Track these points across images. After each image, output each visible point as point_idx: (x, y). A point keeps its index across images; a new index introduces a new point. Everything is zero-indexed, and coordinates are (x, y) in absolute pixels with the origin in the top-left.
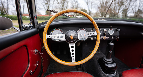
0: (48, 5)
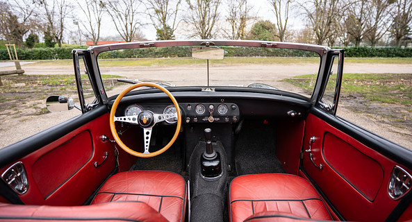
0: (161, 16)
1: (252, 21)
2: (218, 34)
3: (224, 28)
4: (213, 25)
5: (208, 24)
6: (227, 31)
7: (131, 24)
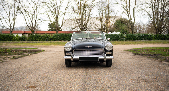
1: (113, 19)
2: (91, 27)
3: (95, 23)
4: (88, 21)
5: (85, 21)
6: (97, 25)
7: (35, 20)
